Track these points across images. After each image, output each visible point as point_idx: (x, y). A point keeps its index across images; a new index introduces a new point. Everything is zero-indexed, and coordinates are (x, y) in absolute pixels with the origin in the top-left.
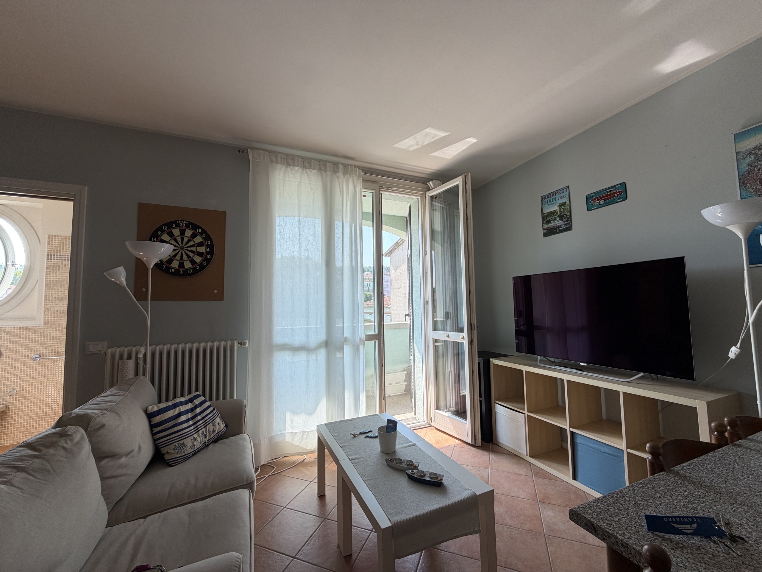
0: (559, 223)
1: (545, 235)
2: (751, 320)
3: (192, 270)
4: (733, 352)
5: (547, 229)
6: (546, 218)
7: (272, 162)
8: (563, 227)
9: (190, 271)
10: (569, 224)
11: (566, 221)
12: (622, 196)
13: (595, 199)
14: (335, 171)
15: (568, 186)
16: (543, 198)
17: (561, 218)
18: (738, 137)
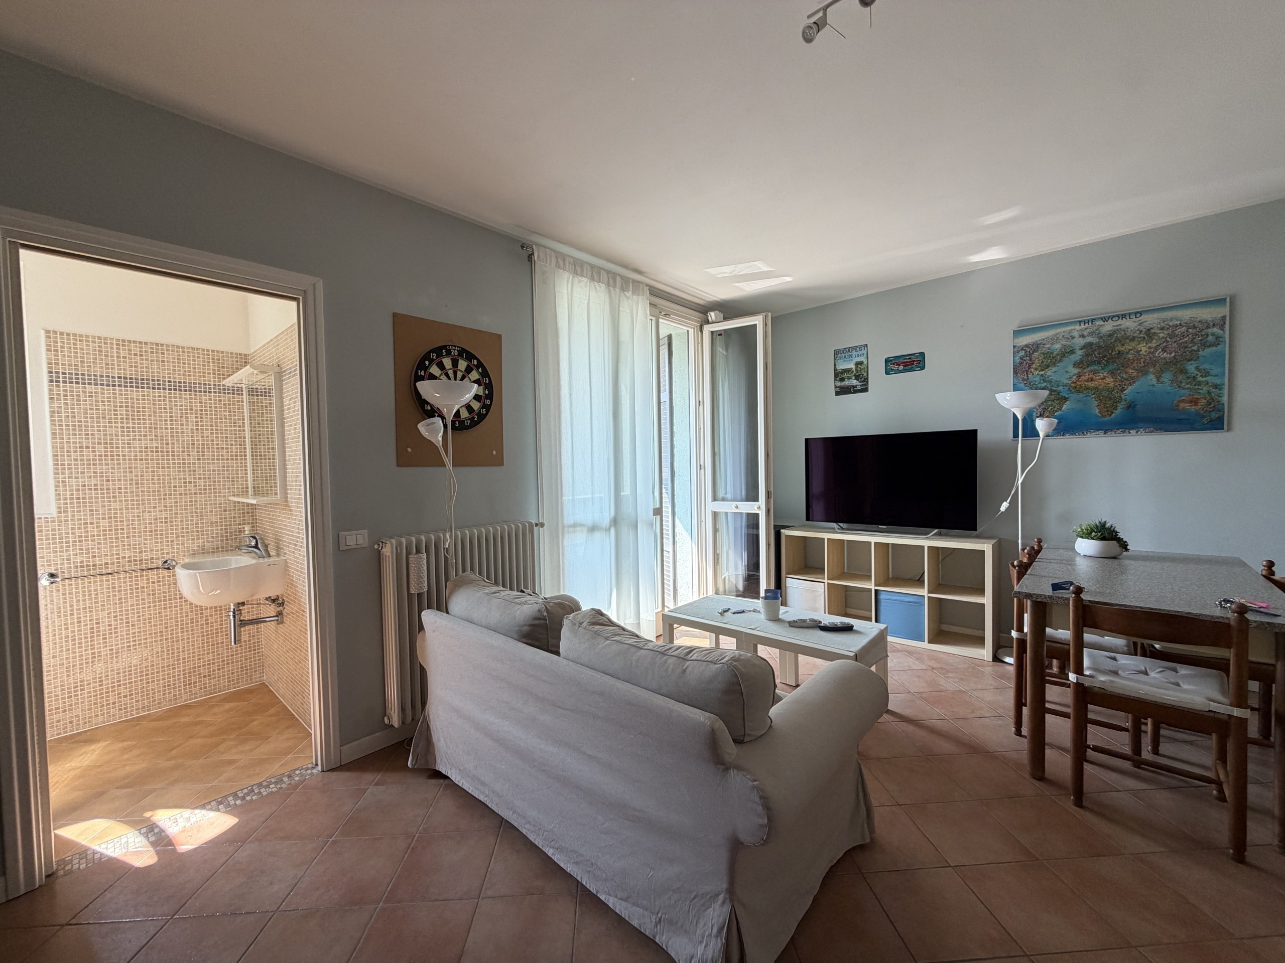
0: (854, 382)
1: (837, 394)
2: (1020, 482)
3: (469, 421)
4: (1004, 506)
5: (840, 387)
6: (839, 375)
7: (558, 266)
8: (859, 388)
9: (467, 423)
10: (865, 385)
11: (863, 382)
12: (920, 365)
13: (894, 364)
14: (623, 289)
15: (867, 345)
16: (836, 353)
17: (857, 377)
18: (1017, 333)
